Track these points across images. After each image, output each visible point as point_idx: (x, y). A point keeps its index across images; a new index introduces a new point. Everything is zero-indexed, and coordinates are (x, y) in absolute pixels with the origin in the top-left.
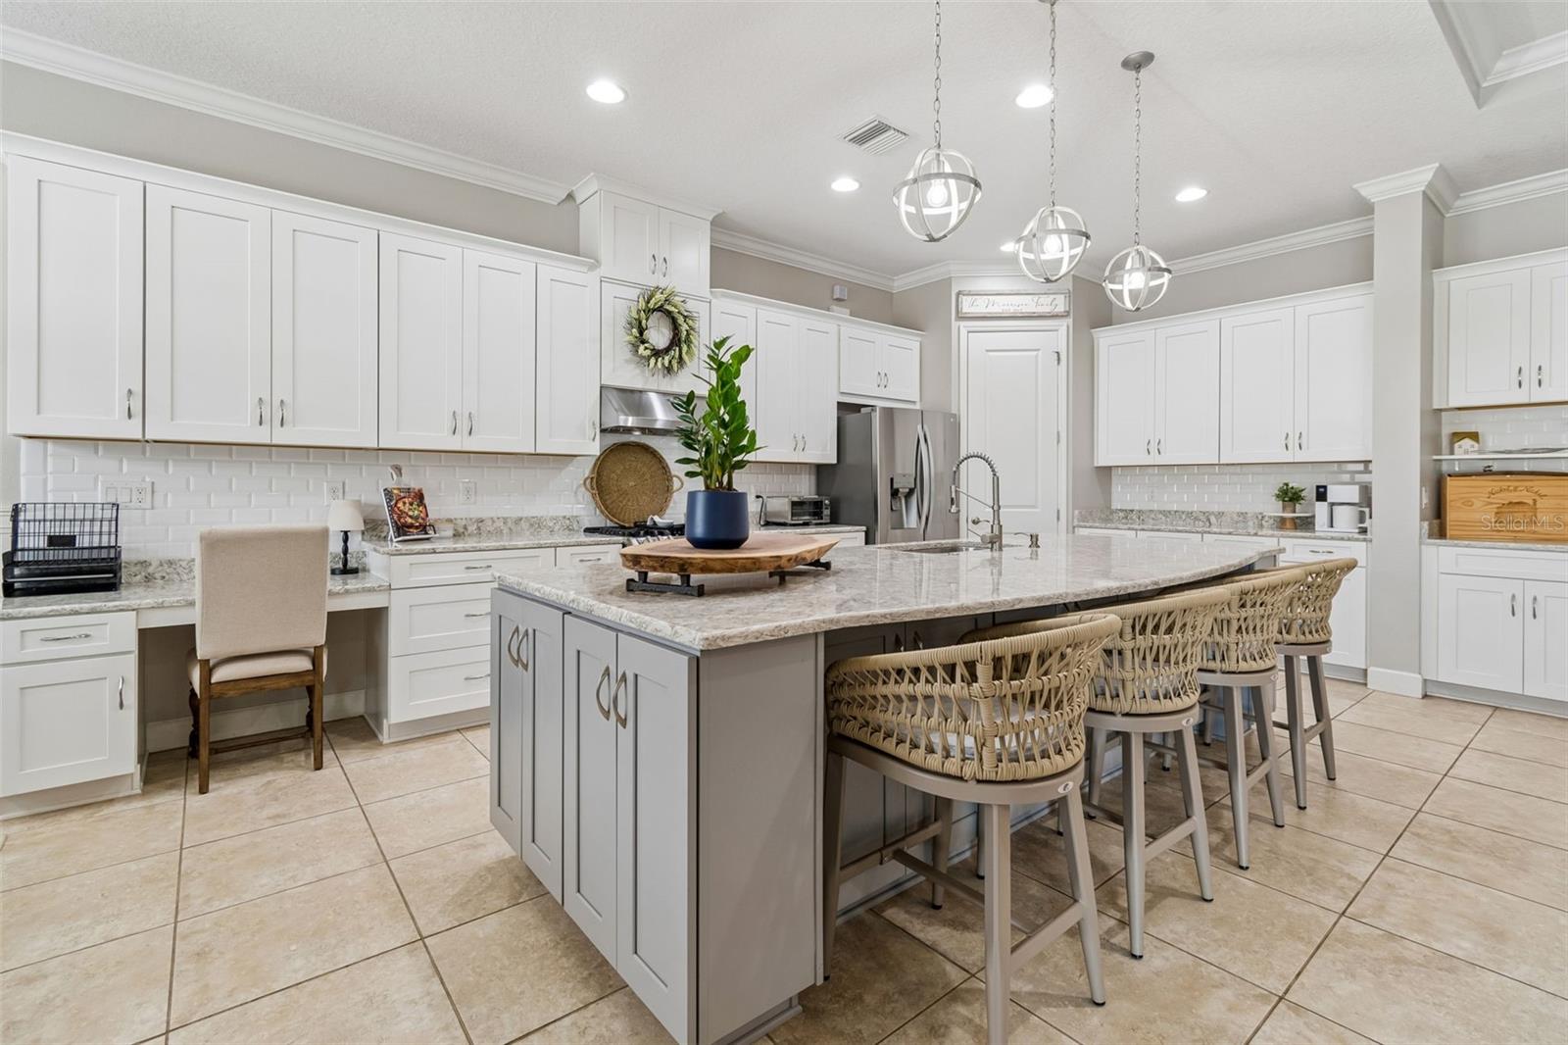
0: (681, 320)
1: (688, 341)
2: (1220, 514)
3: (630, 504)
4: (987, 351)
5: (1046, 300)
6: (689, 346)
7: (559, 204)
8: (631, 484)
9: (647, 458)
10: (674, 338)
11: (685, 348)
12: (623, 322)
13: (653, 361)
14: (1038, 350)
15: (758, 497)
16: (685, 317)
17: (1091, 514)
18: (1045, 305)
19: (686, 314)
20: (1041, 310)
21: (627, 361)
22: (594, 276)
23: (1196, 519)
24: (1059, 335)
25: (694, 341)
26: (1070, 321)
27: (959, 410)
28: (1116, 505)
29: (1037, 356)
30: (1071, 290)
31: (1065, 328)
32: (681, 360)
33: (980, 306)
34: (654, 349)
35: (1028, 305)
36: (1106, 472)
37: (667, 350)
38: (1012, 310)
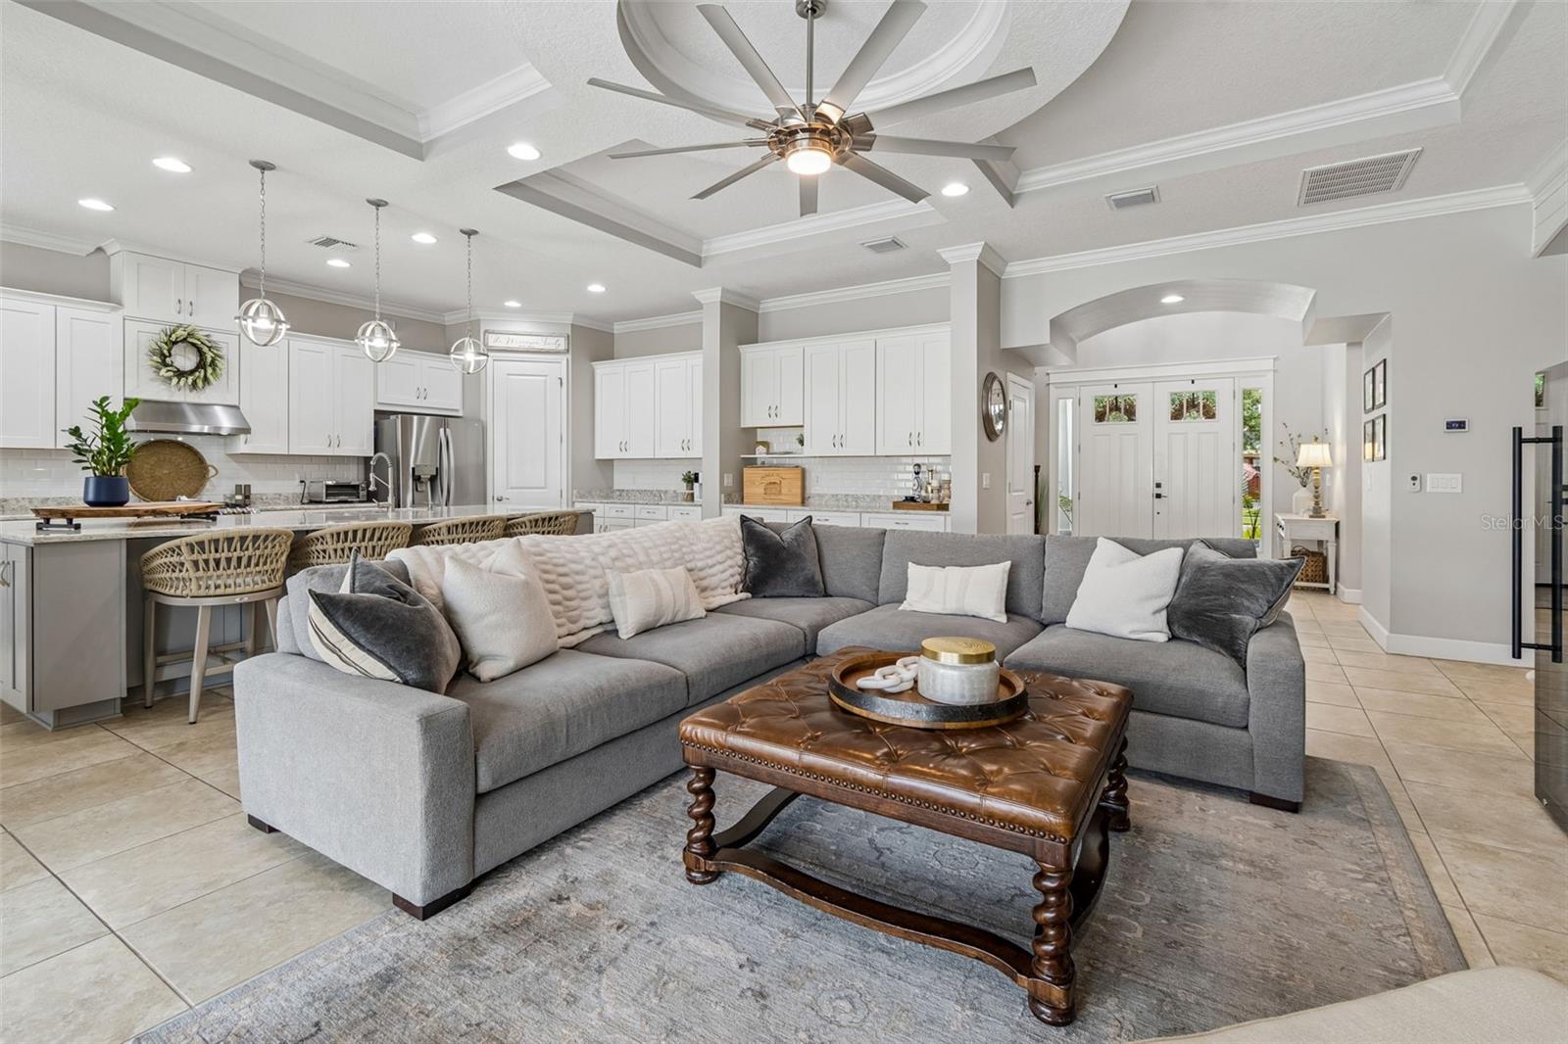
0: (205, 349)
1: (213, 364)
2: (666, 492)
3: (164, 487)
4: (509, 375)
5: (552, 340)
6: (214, 370)
7: (88, 255)
8: (165, 472)
9: (181, 452)
10: (200, 362)
11: (210, 370)
12: (145, 350)
13: (175, 380)
14: (546, 376)
15: (302, 482)
16: (209, 348)
17: (590, 492)
18: (551, 343)
19: (209, 345)
20: (547, 347)
21: (152, 380)
22: (117, 316)
23: (655, 496)
24: (561, 366)
25: (219, 364)
26: (569, 356)
27: (486, 416)
28: (616, 487)
29: (545, 382)
30: (570, 333)
31: (565, 362)
32: (206, 379)
33: (502, 342)
34: (179, 370)
35: (539, 343)
36: (608, 463)
37: (192, 372)
38: (526, 346)
